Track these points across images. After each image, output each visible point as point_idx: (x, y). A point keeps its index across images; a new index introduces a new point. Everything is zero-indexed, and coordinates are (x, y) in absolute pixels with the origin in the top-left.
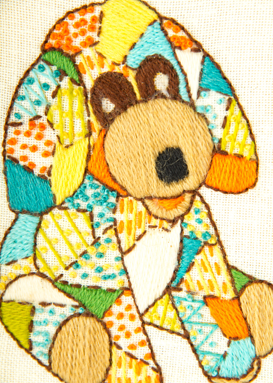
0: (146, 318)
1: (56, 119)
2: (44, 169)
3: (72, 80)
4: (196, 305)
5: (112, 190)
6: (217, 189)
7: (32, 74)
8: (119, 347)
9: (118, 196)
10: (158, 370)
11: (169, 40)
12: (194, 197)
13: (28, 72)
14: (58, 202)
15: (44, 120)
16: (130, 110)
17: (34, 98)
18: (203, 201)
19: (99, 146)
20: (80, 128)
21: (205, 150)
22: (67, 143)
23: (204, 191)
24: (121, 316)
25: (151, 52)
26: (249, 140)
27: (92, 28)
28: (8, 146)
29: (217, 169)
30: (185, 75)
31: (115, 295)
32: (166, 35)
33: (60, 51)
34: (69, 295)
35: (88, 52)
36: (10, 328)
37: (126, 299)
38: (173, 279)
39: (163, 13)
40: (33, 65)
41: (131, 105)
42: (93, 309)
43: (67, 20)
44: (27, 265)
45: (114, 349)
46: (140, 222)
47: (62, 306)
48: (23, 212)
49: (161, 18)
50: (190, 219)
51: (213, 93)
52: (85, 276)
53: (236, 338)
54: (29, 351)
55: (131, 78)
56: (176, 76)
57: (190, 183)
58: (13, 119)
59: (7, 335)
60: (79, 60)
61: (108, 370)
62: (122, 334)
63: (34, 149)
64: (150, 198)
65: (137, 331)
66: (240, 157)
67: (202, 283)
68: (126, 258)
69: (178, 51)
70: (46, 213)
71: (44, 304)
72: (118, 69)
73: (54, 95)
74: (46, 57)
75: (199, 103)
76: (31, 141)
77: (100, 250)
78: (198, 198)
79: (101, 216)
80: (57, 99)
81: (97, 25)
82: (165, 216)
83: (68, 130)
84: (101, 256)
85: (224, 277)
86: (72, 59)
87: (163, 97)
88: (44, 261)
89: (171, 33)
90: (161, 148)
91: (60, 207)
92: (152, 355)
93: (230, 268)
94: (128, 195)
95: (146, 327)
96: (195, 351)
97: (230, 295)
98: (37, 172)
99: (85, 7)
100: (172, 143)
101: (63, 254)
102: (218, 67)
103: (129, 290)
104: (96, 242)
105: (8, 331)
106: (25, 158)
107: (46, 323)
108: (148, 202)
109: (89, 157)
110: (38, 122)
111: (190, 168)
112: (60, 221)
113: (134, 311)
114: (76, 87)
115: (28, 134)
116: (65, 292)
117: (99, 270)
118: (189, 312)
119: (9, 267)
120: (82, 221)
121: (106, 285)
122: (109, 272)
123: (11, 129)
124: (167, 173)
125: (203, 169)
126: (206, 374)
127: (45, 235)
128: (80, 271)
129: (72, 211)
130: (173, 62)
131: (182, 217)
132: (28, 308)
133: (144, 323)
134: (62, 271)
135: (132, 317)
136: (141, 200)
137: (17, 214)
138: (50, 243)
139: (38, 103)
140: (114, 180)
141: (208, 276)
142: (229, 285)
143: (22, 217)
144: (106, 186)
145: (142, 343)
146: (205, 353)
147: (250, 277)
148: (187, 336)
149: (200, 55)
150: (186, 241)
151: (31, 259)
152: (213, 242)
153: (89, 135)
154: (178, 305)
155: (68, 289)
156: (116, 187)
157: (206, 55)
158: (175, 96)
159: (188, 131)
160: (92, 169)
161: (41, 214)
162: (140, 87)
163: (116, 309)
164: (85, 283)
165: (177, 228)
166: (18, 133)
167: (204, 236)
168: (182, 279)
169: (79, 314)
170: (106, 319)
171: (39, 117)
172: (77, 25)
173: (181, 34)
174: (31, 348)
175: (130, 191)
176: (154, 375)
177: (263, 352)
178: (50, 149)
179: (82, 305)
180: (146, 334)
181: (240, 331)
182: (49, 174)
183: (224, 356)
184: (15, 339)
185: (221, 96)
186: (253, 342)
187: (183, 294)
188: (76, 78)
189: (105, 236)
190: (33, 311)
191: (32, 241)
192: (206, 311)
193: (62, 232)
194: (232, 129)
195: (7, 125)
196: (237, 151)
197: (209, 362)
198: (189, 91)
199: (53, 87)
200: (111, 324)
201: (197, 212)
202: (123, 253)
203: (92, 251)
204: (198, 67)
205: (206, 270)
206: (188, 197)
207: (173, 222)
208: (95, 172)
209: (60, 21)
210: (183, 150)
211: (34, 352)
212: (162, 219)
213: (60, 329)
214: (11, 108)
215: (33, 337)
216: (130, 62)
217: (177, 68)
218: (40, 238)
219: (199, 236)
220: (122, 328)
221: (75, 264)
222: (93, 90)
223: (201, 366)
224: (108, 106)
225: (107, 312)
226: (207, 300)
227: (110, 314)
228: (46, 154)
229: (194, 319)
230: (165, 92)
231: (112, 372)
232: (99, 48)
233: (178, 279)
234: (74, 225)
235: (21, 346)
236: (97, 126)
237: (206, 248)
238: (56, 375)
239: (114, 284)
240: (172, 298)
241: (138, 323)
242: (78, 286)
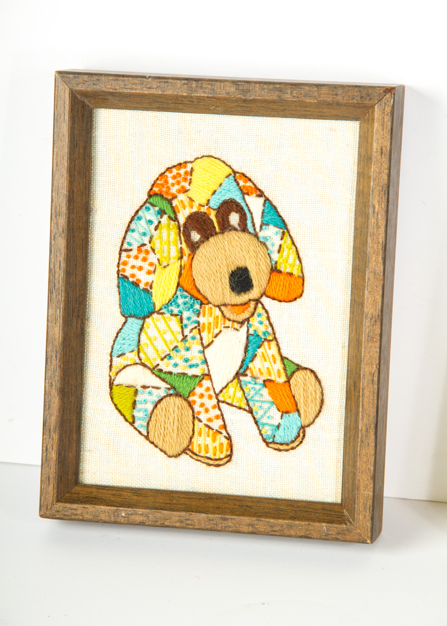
0: (221, 398)
1: (157, 247)
2: (147, 284)
3: (170, 217)
4: (258, 387)
5: (197, 299)
6: (274, 299)
7: (140, 213)
8: (200, 421)
9: (202, 304)
10: (229, 438)
11: (240, 188)
12: (257, 304)
13: (137, 212)
14: (157, 309)
15: (148, 247)
16: (211, 240)
17: (142, 231)
18: (264, 308)
19: (188, 266)
20: (175, 253)
21: (265, 269)
22: (165, 264)
23: (264, 300)
24: (202, 396)
25: (227, 197)
26: (298, 262)
27: (185, 179)
28: (121, 267)
29: (274, 284)
30: (251, 214)
31: (198, 380)
32: (238, 184)
33: (162, 196)
34: (163, 380)
35: (182, 197)
36: (119, 406)
37: (206, 383)
38: (241, 367)
39: (236, 169)
40: (141, 207)
41: (212, 235)
42: (180, 390)
43: (167, 174)
44: (132, 357)
45: (196, 422)
46: (217, 323)
47: (158, 388)
48: (131, 316)
49: (235, 172)
50: (254, 321)
51: (271, 227)
52: (176, 365)
53: (287, 412)
54: (132, 424)
55: (213, 216)
56: (245, 214)
57: (254, 293)
58: (126, 246)
59: (116, 411)
60: (175, 203)
61: (191, 438)
62: (202, 410)
63: (140, 268)
64: (225, 305)
65: (214, 407)
66: (291, 274)
67: (262, 370)
68: (206, 351)
69: (246, 197)
70: (148, 317)
71: (144, 387)
72: (203, 210)
73: (156, 228)
74: (151, 200)
75: (261, 235)
76: (139, 263)
77: (187, 345)
78: (260, 305)
79: (189, 319)
80: (158, 231)
81: (189, 177)
82: (235, 319)
83: (166, 254)
84: (188, 349)
85: (279, 365)
86: (170, 202)
87: (235, 229)
88: (145, 354)
89: (241, 183)
90: (233, 268)
91: (158, 313)
92: (225, 426)
93: (283, 358)
94: (209, 303)
95: (221, 404)
96: (256, 423)
97: (283, 379)
98: (142, 286)
99: (180, 164)
100: (241, 264)
101: (159, 348)
102: (275, 208)
103: (208, 376)
104: (185, 338)
105: (117, 409)
106: (133, 276)
107: (146, 402)
108: (223, 308)
109: (180, 275)
110: (143, 248)
111: (255, 282)
112: (158, 323)
113: (212, 392)
114: (172, 223)
115: (136, 257)
116: (160, 378)
117: (186, 361)
118: (252, 392)
119: (119, 359)
120: (174, 323)
121: (191, 372)
122: (193, 362)
123: (124, 254)
124: (237, 285)
125: (264, 283)
126: (264, 440)
127: (147, 334)
128: (172, 362)
129: (168, 315)
130: (243, 204)
131: (248, 320)
132: (132, 390)
133: (219, 401)
134: (158, 361)
135: (210, 397)
136: (218, 306)
137: (126, 318)
138: (150, 340)
139: (144, 234)
140: (199, 291)
141: (267, 364)
142: (282, 371)
143: (130, 319)
144: (192, 296)
145: (217, 417)
146: (264, 425)
147: (297, 365)
148: (251, 411)
149: (262, 200)
150: (251, 338)
151: (135, 352)
152: (271, 338)
153: (181, 258)
154: (244, 387)
155: (163, 376)
156: (200, 297)
157: (267, 199)
158: (244, 228)
159: (252, 254)
160: (182, 283)
161: (144, 318)
162: (219, 223)
163: (198, 390)
164: (175, 371)
165: (245, 328)
166: (129, 257)
167: (264, 334)
168: (248, 367)
169: (171, 395)
170: (191, 399)
171: (144, 245)
172: (174, 177)
173: (249, 184)
174: (134, 422)
175: (210, 300)
176: (225, 442)
177: (307, 423)
178: (152, 269)
179: (173, 388)
180: (220, 409)
181: (291, 407)
182: (151, 287)
183: (278, 426)
184: (122, 414)
185: (277, 229)
186: (299, 415)
187: (248, 379)
188: (173, 216)
189: (191, 335)
190: (136, 392)
191: (136, 338)
192: (265, 392)
193: (159, 331)
194: (285, 254)
195: (121, 250)
196: (289, 270)
197: (267, 431)
198: (254, 226)
199: (156, 223)
200: (194, 402)
201: (259, 315)
202: (205, 347)
203: (181, 345)
204: (261, 208)
205: (265, 360)
206: (252, 304)
207: (242, 323)
208: (185, 286)
209: (162, 174)
210: (249, 268)
211: (136, 425)
212: (234, 321)
213: (156, 406)
214: (124, 238)
215: (136, 413)
216: (212, 204)
217: (245, 208)
218: (143, 336)
219: (260, 334)
220: (202, 405)
221: (168, 356)
222: (185, 224)
223: (261, 434)
224: (196, 236)
225: (192, 392)
226: (266, 383)
227: (194, 395)
228: (149, 273)
229: (256, 398)
230: (237, 226)
231: (194, 440)
232: (189, 194)
233: (244, 367)
234: (169, 326)
235: (126, 420)
236: (187, 251)
237: (266, 343)
238: (152, 443)
239: (197, 371)
240: (240, 382)
241: (214, 401)
242: (170, 373)
